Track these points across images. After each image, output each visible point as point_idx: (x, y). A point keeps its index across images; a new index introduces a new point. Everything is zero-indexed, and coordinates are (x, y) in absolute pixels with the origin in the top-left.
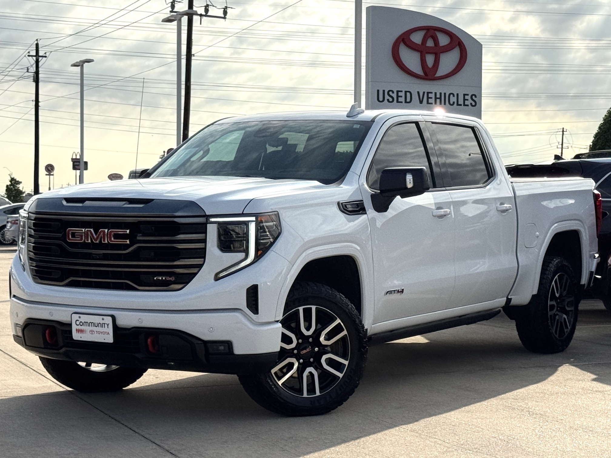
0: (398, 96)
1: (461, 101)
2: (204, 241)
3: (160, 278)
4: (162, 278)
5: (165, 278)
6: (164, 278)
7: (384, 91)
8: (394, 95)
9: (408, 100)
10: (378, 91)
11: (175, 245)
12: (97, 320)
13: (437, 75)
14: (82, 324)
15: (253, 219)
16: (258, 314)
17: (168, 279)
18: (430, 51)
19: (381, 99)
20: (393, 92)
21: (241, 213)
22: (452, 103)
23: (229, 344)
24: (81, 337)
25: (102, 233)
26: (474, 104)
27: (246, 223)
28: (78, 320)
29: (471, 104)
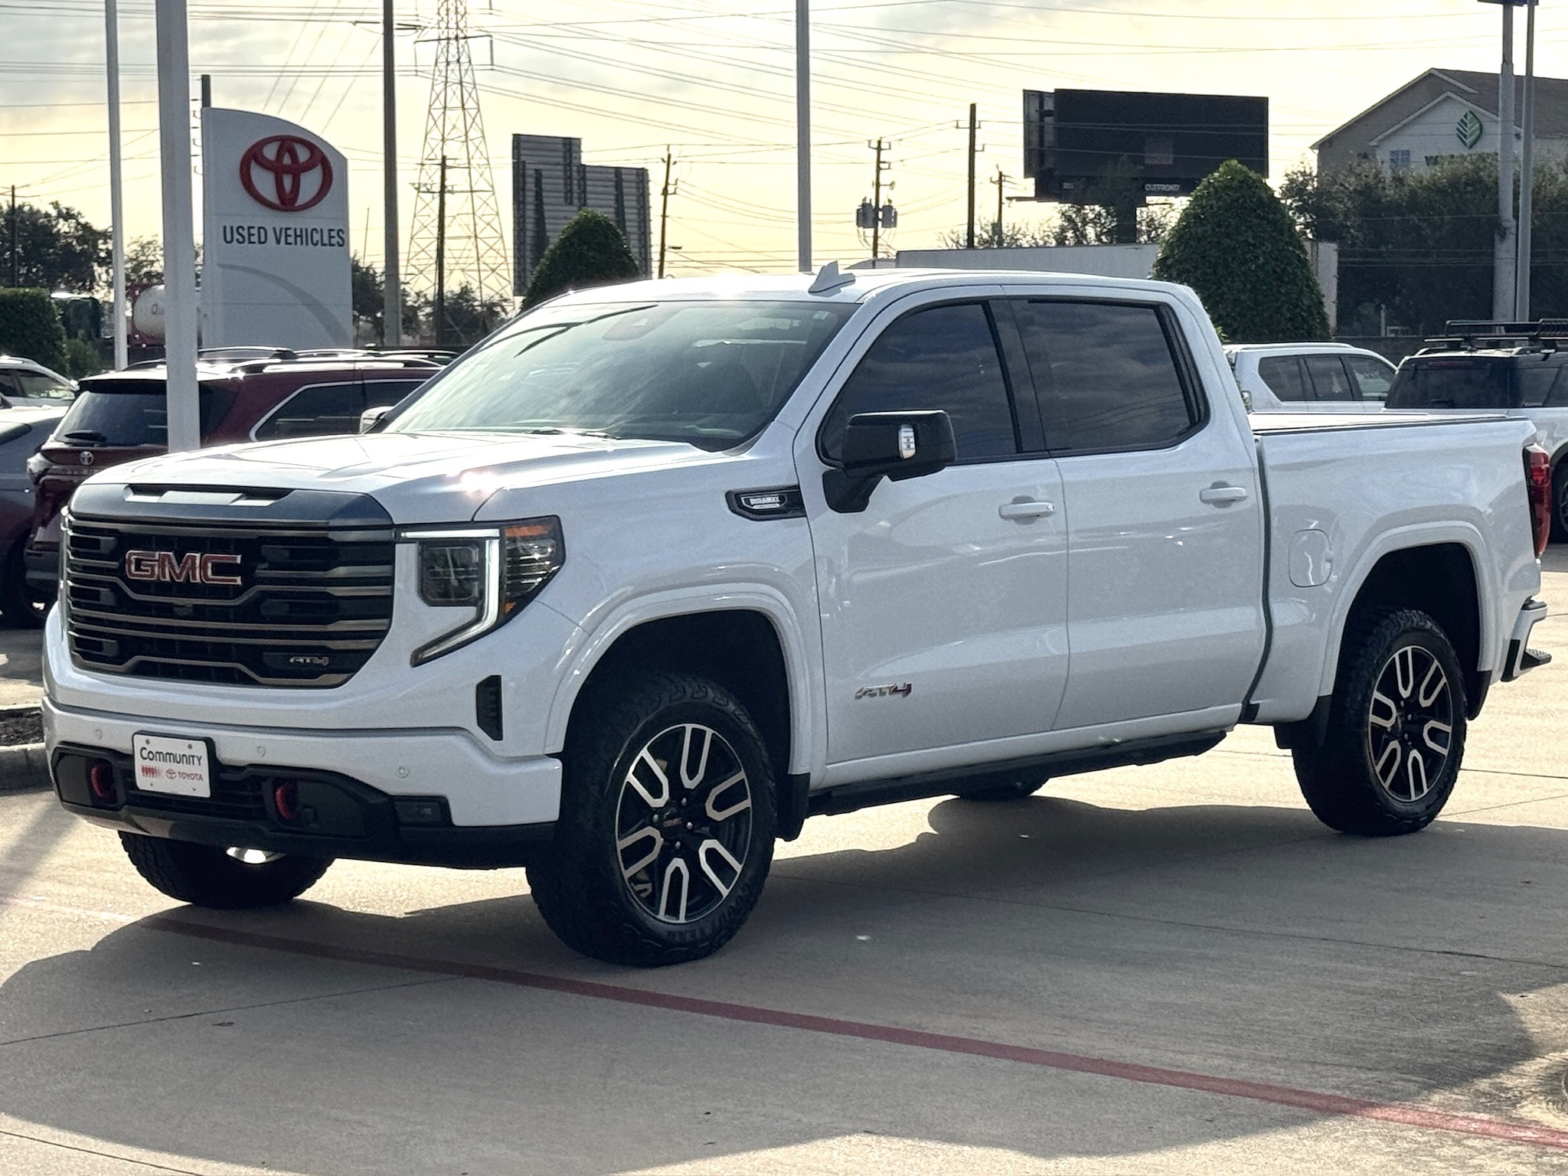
0: (250, 235)
1: (326, 241)
2: (389, 581)
3: (302, 660)
4: (305, 660)
5: (311, 660)
6: (308, 661)
7: (232, 228)
8: (245, 233)
9: (263, 240)
10: (225, 228)
11: (331, 590)
12: (179, 747)
13: (297, 205)
14: (153, 756)
15: (495, 532)
16: (501, 739)
17: (317, 661)
18: (287, 170)
19: (229, 239)
20: (243, 229)
21: (469, 520)
22: (315, 242)
23: (441, 804)
24: (152, 785)
25: (190, 561)
26: (341, 242)
27: (479, 543)
28: (145, 748)
29: (338, 242)
